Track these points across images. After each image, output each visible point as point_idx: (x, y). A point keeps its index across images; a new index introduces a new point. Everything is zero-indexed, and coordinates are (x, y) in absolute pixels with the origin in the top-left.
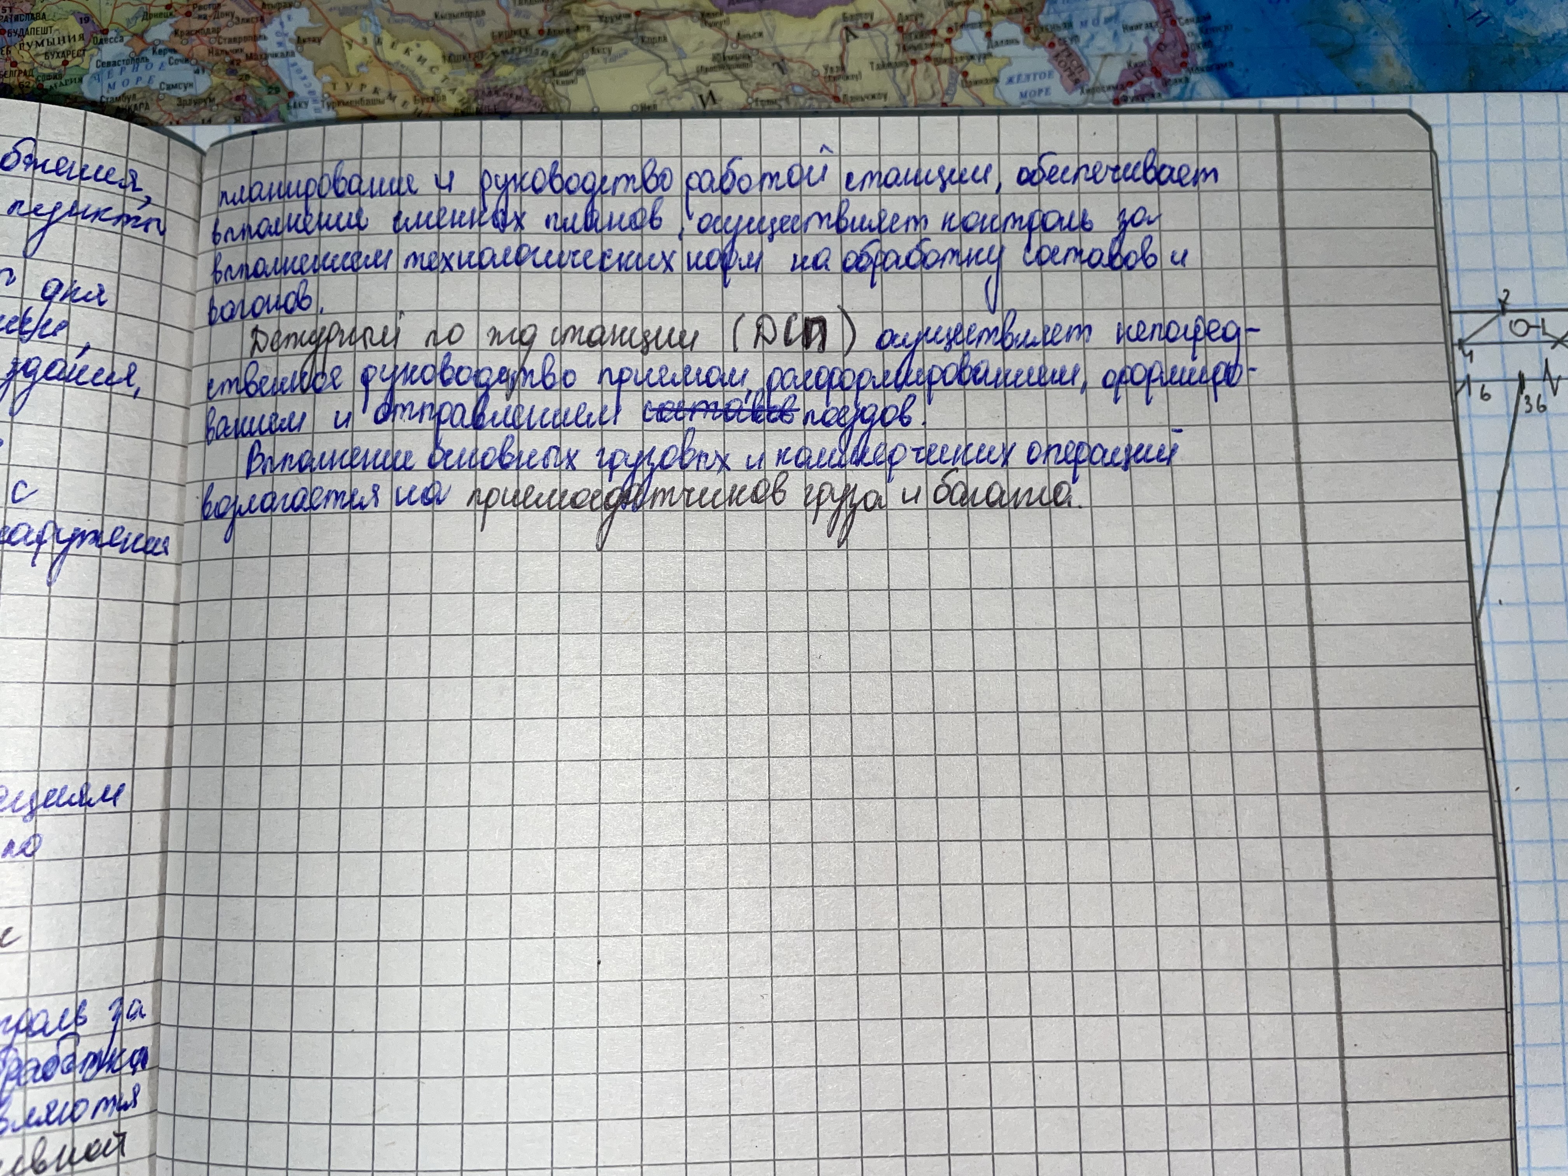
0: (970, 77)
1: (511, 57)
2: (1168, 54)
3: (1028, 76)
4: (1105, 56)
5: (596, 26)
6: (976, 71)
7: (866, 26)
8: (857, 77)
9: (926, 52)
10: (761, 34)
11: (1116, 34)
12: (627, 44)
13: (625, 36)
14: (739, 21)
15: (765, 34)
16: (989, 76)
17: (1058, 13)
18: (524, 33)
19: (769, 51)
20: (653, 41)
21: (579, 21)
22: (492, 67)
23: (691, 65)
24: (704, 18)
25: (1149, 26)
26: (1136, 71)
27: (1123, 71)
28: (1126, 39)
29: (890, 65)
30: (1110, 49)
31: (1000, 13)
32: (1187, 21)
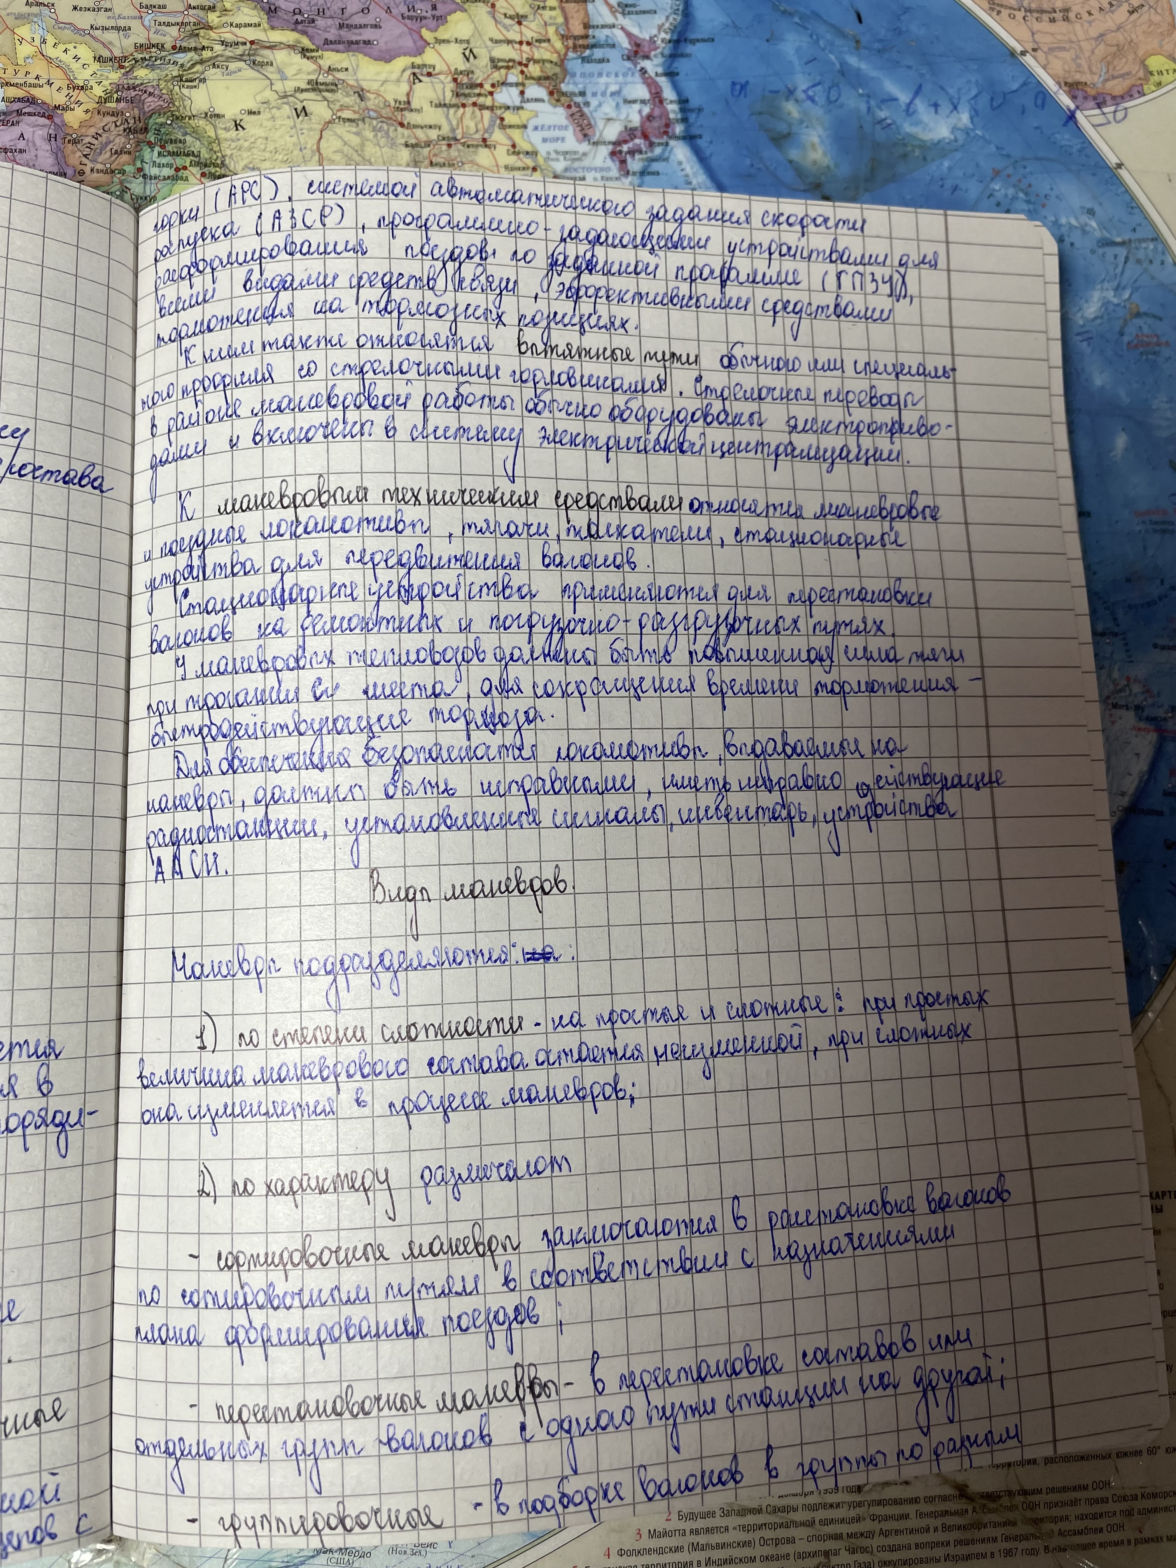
0: (506, 122)
1: (149, 63)
2: (655, 124)
3: (550, 127)
4: (609, 120)
5: (218, 48)
6: (510, 118)
7: (429, 74)
8: (419, 111)
9: (474, 99)
10: (347, 69)
11: (617, 105)
12: (241, 64)
13: (240, 58)
14: (330, 58)
15: (350, 69)
16: (520, 123)
17: (576, 84)
18: (161, 47)
19: (351, 82)
20: (262, 64)
21: (205, 43)
22: (132, 69)
23: (290, 85)
24: (304, 52)
25: (643, 102)
26: (630, 133)
27: (621, 133)
28: (625, 109)
29: (445, 105)
30: (613, 115)
31: (532, 78)
32: (671, 102)
